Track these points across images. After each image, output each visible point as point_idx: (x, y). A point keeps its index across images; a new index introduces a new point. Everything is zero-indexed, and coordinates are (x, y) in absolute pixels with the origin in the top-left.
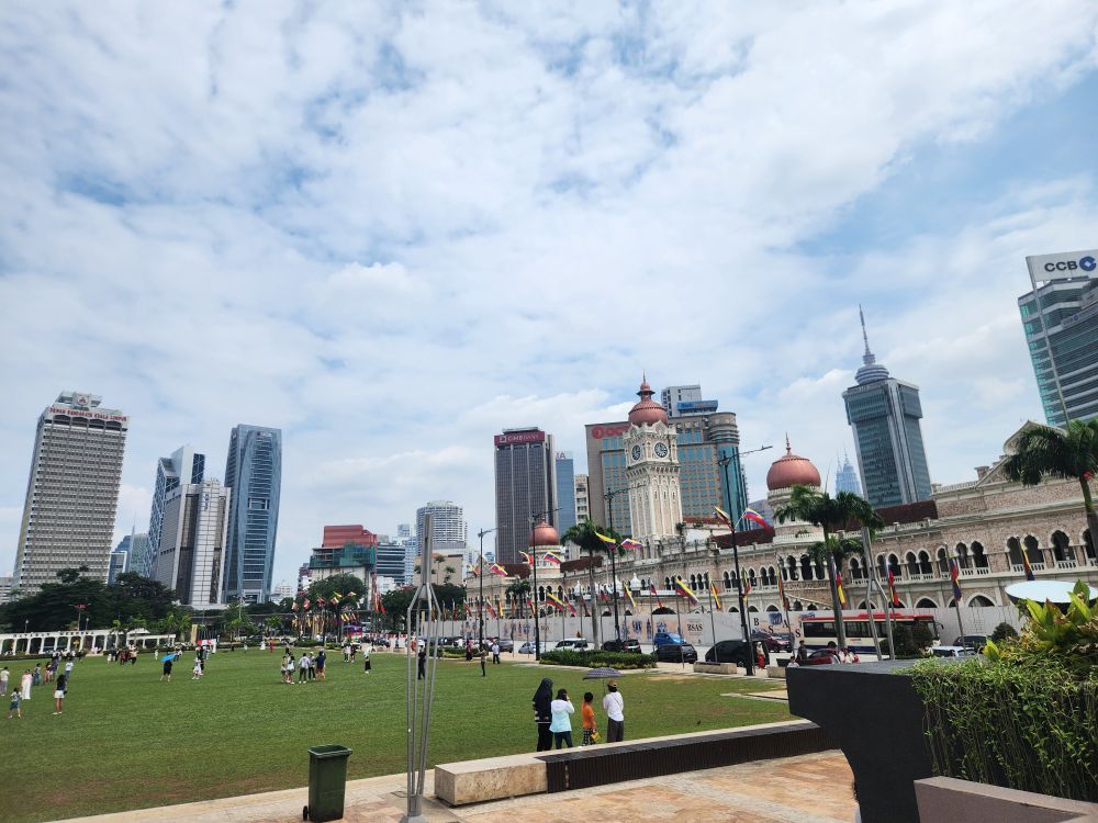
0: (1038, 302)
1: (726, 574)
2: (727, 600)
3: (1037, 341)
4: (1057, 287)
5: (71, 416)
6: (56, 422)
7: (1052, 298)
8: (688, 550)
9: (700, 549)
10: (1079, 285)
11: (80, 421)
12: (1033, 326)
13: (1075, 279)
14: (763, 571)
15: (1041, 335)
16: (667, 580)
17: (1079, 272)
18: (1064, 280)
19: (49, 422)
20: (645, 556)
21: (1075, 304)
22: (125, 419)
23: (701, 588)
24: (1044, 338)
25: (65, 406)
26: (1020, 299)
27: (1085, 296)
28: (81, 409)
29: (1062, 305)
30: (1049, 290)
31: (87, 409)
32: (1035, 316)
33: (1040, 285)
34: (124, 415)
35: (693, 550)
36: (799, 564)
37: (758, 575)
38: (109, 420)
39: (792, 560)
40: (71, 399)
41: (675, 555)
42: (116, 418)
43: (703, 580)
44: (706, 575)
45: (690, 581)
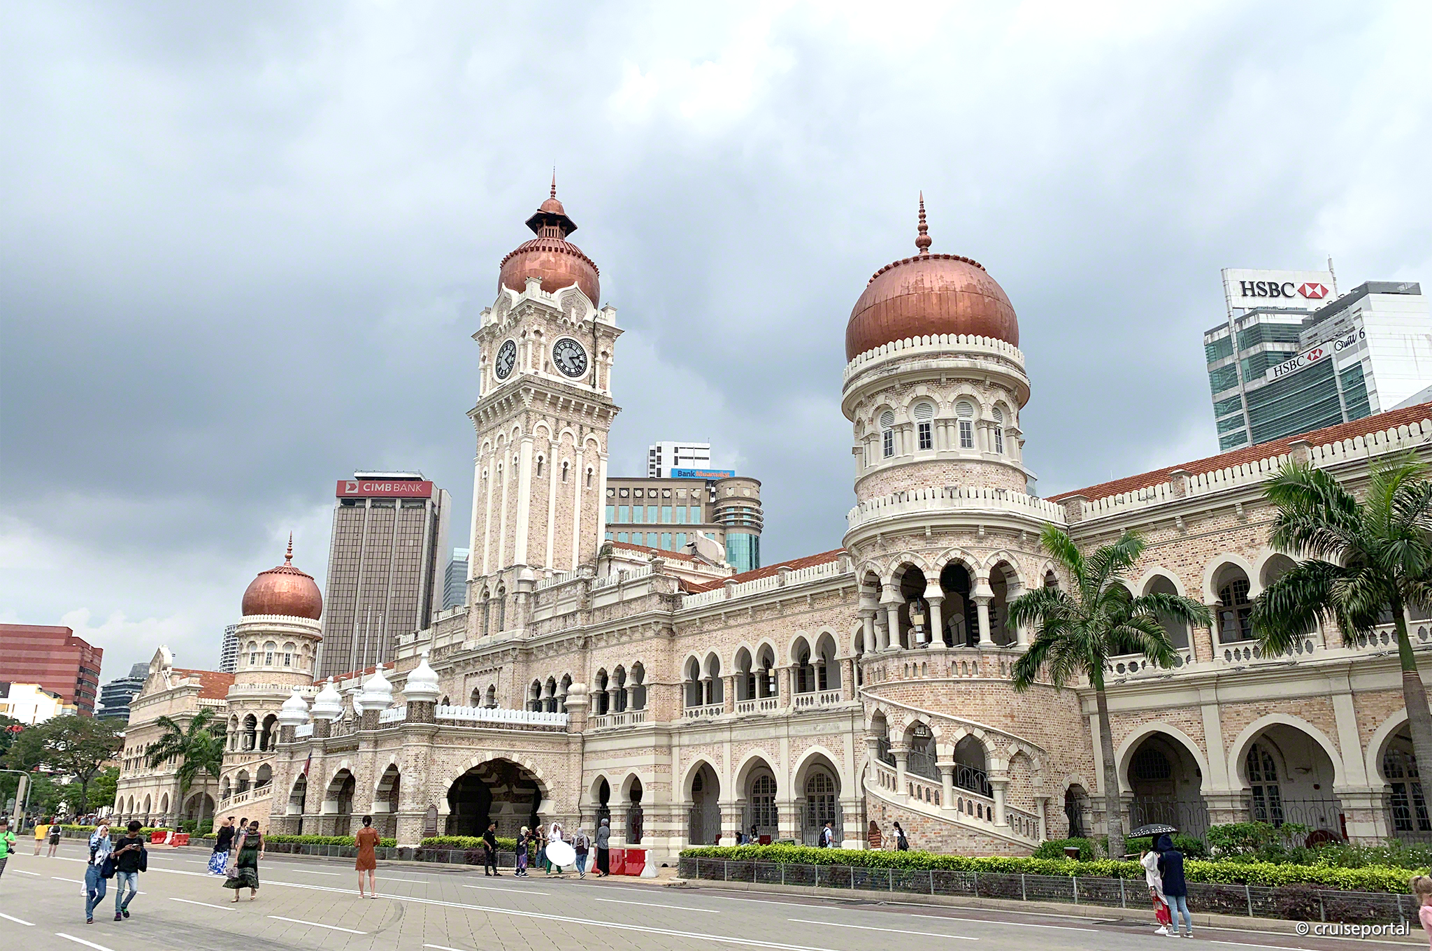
0: (1234, 339)
1: (694, 666)
2: (685, 739)
3: (1226, 402)
4: (1264, 319)
7: (1255, 335)
8: (599, 602)
9: (630, 594)
10: (1297, 320)
12: (1223, 378)
13: (1291, 311)
14: (802, 650)
15: (1232, 392)
16: (537, 689)
17: (1299, 302)
18: (1274, 311)
20: (492, 624)
21: (1287, 347)
23: (621, 706)
24: (1239, 396)
26: (1206, 334)
27: (1303, 336)
29: (1269, 347)
30: (1252, 322)
32: (1228, 361)
33: (1237, 314)
35: (613, 599)
36: (934, 591)
37: (784, 659)
39: (911, 580)
41: (565, 616)
43: (629, 683)
44: (639, 670)
45: (595, 688)
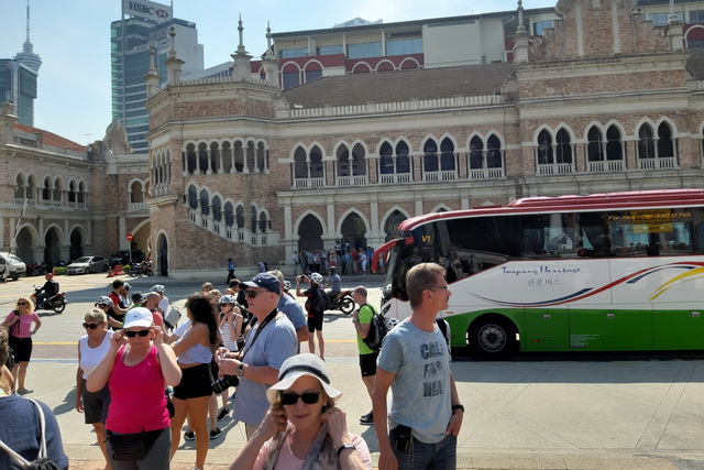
0: (123, 30)
3: (117, 57)
4: (136, 22)
7: (133, 29)
10: (150, 26)
12: (117, 45)
13: (149, 21)
17: (155, 18)
18: (142, 19)
21: (145, 38)
24: (122, 56)
26: (112, 23)
27: (151, 34)
29: (137, 36)
30: (130, 23)
32: (120, 38)
33: (127, 17)
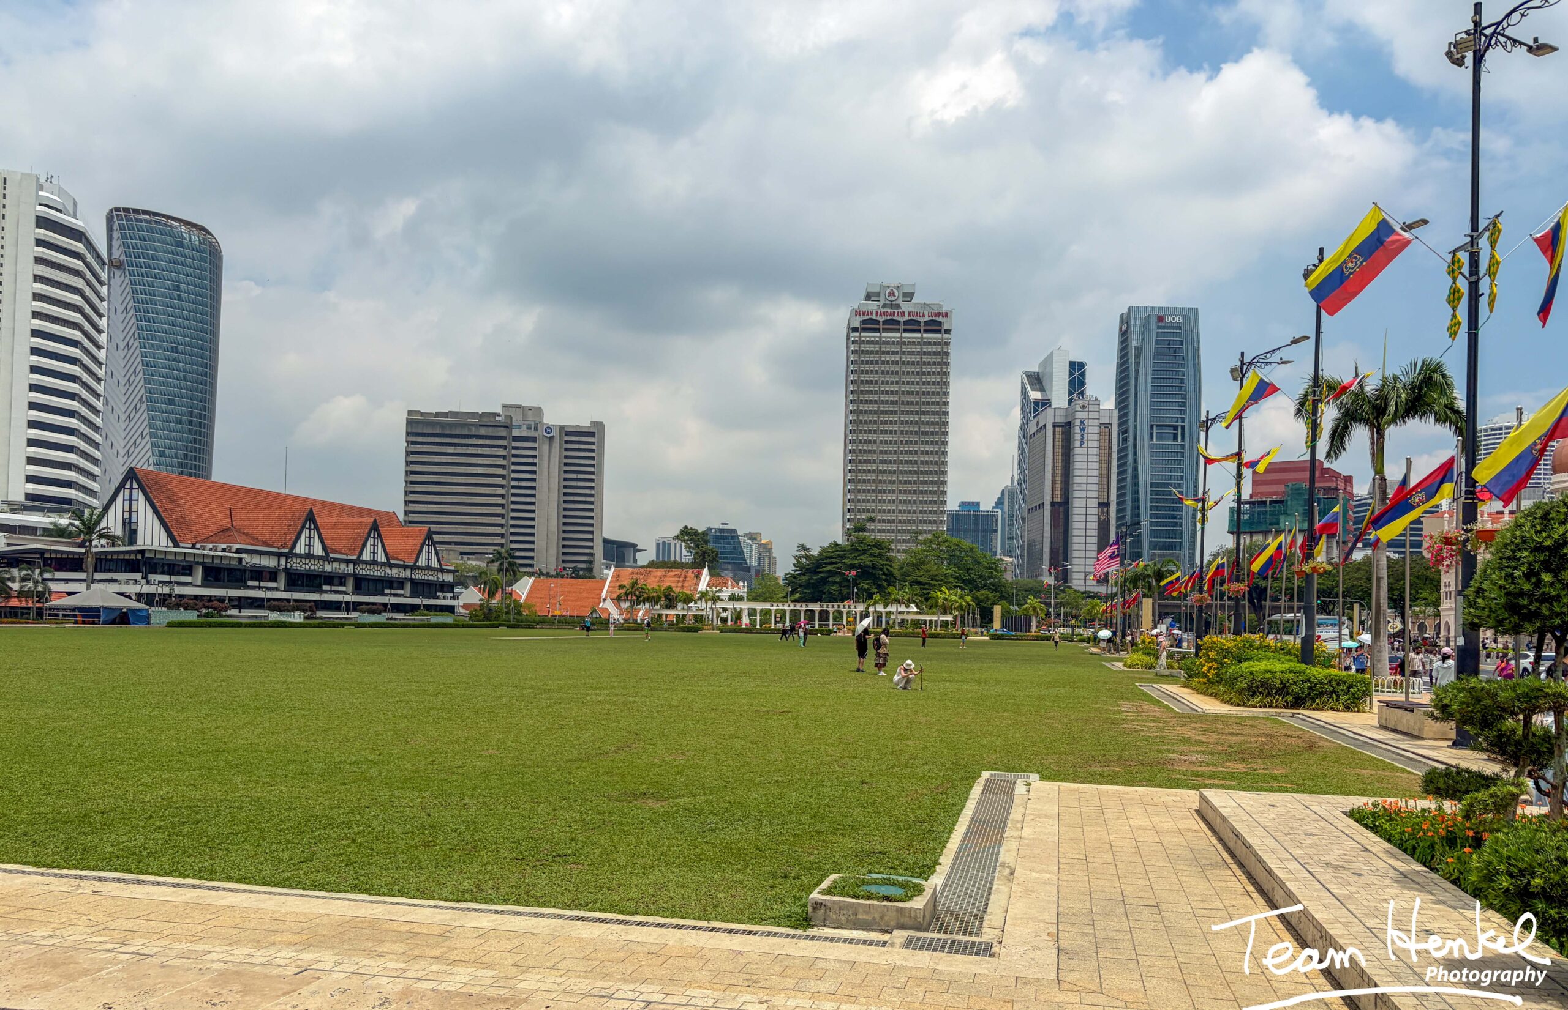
5: (879, 318)
6: (865, 330)
11: (891, 325)
19: (855, 330)
22: (946, 315)
25: (873, 306)
28: (891, 306)
31: (898, 307)
34: (944, 310)
38: (927, 318)
40: (878, 294)
42: (936, 315)
